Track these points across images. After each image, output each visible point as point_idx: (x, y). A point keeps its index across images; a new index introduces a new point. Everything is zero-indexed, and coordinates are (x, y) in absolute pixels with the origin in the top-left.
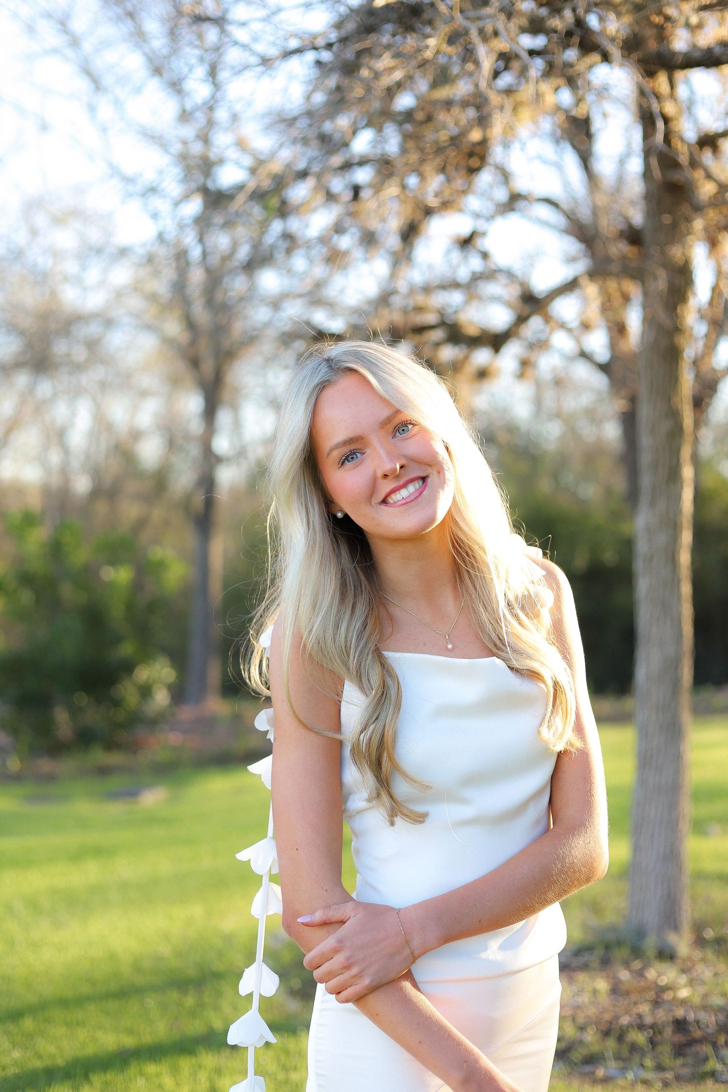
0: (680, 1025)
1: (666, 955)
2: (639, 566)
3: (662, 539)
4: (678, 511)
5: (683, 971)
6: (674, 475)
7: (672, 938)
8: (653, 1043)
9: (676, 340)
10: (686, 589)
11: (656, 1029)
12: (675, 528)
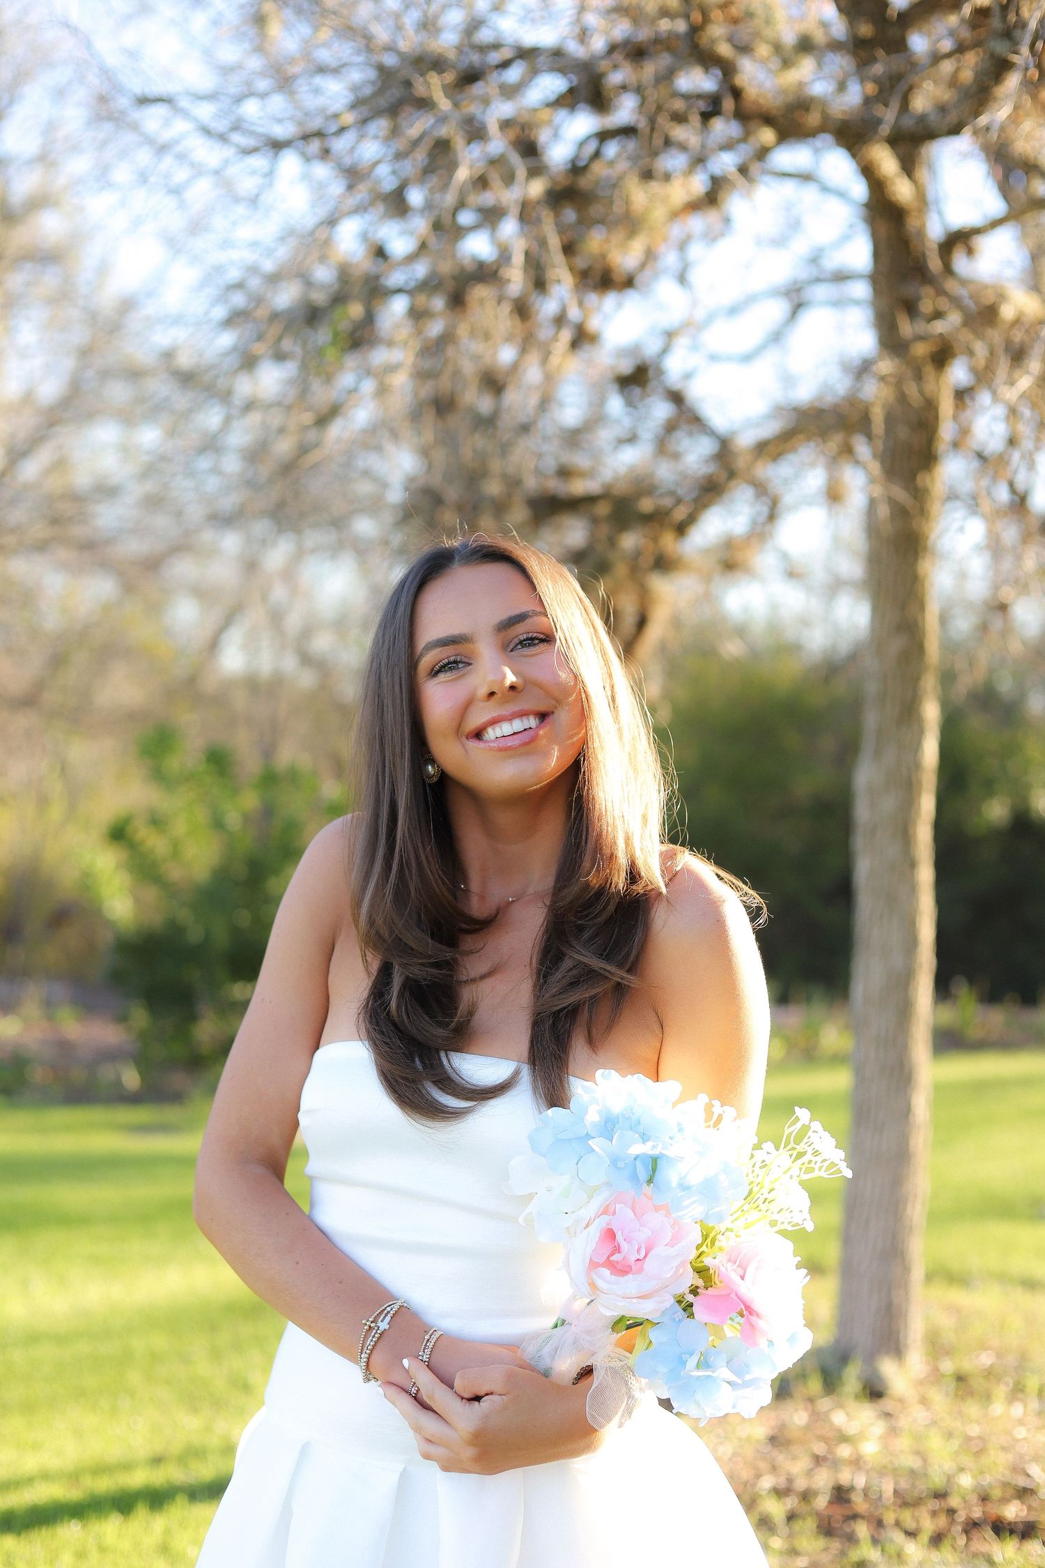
0: (841, 1494)
1: (874, 1392)
2: (860, 842)
3: (888, 804)
4: (917, 766)
5: (888, 1415)
6: (909, 713)
7: (888, 1368)
8: (791, 1517)
9: (914, 524)
10: (926, 874)
11: (806, 1496)
12: (909, 788)
